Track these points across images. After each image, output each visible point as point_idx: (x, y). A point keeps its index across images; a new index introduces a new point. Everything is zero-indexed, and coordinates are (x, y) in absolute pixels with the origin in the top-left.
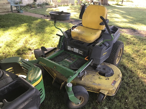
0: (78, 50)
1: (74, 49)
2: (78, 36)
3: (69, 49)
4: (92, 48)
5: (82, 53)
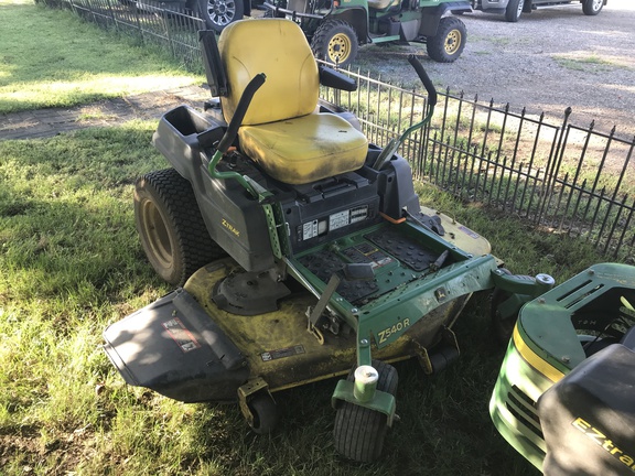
0: (347, 212)
1: (332, 218)
2: (331, 160)
3: (309, 232)
4: (392, 175)
5: (364, 214)
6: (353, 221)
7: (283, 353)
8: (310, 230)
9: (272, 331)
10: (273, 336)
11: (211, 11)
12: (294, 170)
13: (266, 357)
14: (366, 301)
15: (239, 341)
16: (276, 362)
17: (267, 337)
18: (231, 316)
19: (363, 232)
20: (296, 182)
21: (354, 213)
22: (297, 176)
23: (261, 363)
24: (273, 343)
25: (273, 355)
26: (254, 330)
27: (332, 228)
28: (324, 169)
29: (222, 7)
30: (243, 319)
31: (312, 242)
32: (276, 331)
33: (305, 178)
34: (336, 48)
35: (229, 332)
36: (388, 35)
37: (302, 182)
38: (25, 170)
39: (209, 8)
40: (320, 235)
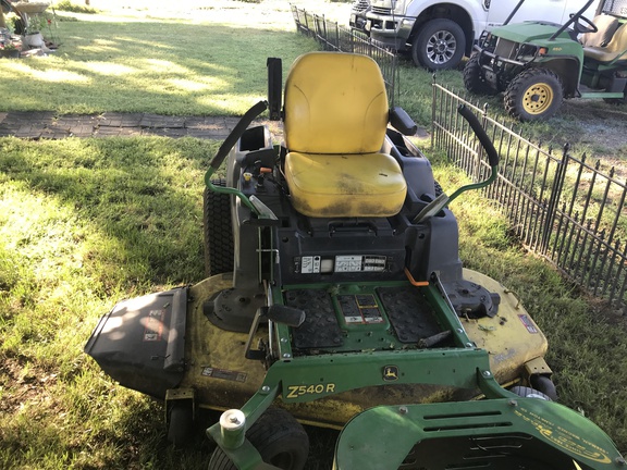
0: (360, 258)
1: (339, 259)
2: (348, 199)
3: (310, 267)
4: (426, 232)
5: (382, 265)
6: (367, 269)
7: (225, 374)
8: (310, 265)
9: (231, 351)
10: (229, 355)
11: (430, 49)
12: (305, 202)
13: (207, 371)
14: (316, 352)
15: (197, 349)
16: (212, 380)
17: (223, 354)
18: (208, 324)
19: (377, 285)
20: (306, 213)
21: (367, 261)
22: (307, 208)
23: (198, 376)
24: (223, 362)
25: (215, 373)
26: (216, 344)
27: (338, 270)
28: (339, 207)
29: (443, 46)
30: (217, 330)
31: (311, 277)
32: (235, 352)
33: (315, 211)
34: (534, 98)
35: (196, 337)
36: (608, 91)
37: (313, 215)
38: (180, 162)
39: (428, 46)
40: (322, 274)
